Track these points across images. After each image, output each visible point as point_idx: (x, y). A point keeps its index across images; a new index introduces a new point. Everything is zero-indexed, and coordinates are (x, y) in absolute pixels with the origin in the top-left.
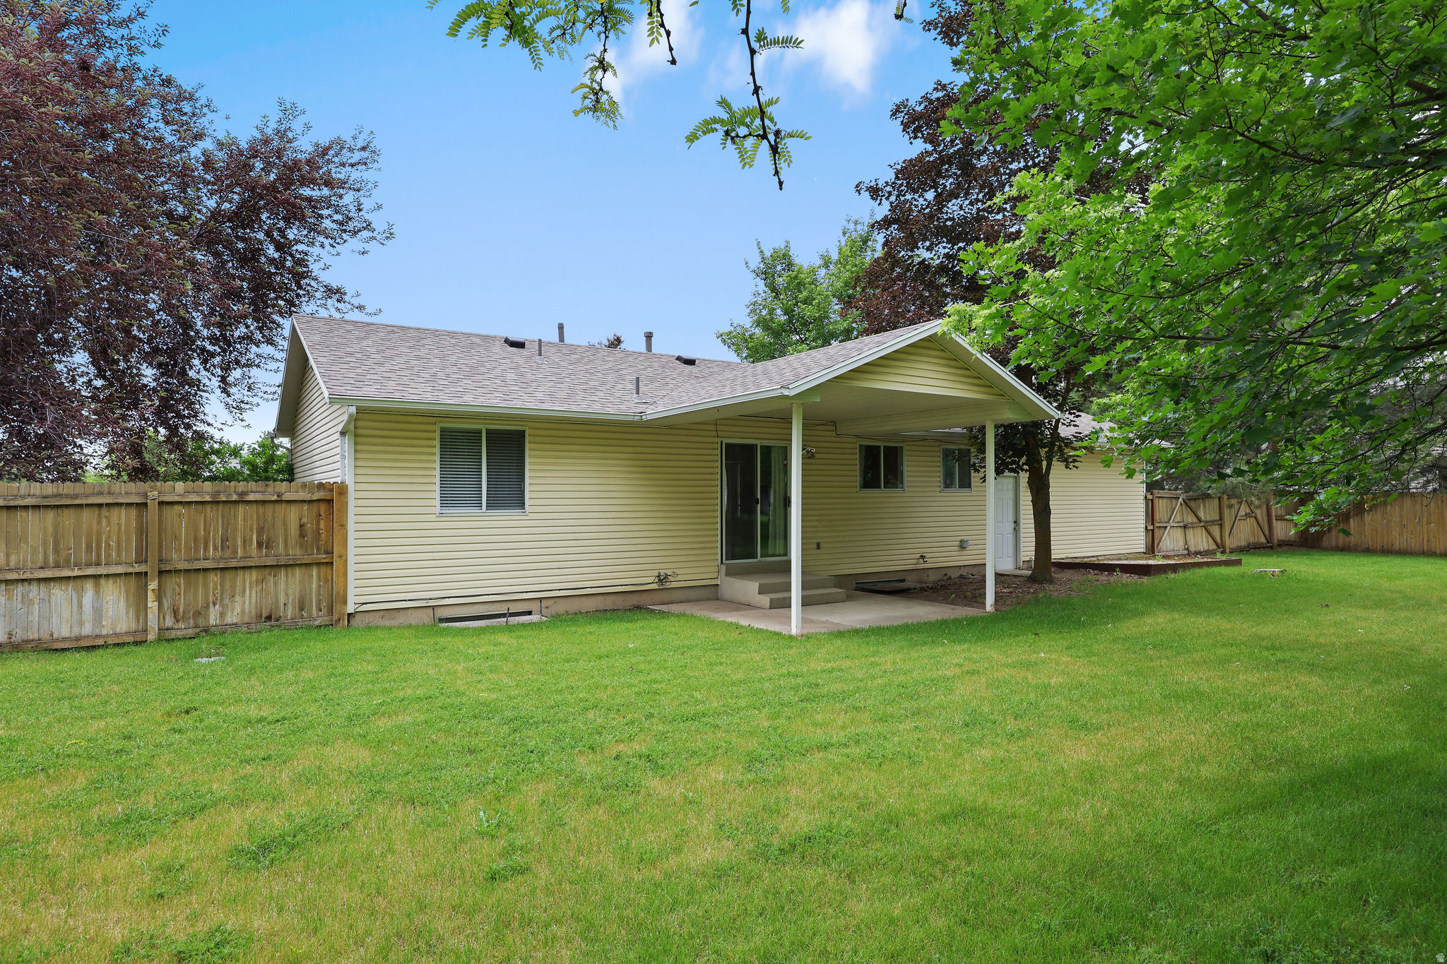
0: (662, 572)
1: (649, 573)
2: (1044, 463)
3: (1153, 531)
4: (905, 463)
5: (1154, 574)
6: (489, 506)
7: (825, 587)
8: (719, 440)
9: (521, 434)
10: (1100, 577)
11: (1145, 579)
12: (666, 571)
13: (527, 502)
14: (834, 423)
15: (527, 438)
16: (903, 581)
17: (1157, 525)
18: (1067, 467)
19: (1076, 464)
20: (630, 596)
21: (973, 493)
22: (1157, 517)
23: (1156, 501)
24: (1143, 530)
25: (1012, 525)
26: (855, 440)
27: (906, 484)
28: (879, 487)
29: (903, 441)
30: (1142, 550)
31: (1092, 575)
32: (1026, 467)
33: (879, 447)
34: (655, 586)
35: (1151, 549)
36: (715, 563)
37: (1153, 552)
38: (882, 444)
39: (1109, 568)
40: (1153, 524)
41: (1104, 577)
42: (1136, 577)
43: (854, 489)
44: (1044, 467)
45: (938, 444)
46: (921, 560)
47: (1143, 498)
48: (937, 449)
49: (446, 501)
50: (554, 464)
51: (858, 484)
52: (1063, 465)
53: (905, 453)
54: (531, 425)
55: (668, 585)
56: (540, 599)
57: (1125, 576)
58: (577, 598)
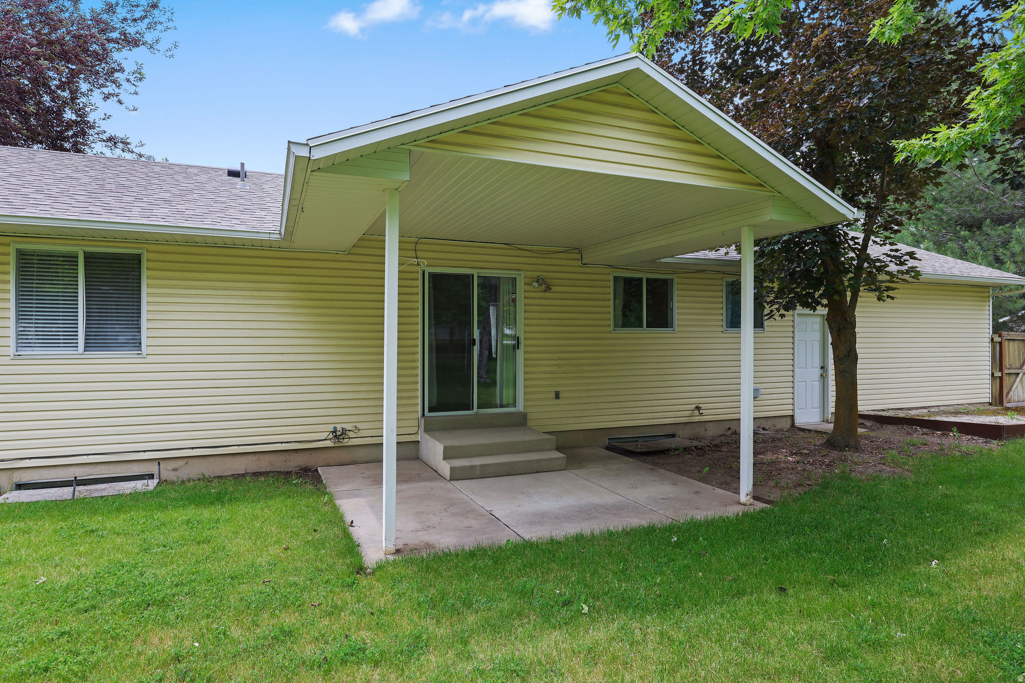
0: (339, 427)
1: (321, 428)
2: (849, 294)
3: (1001, 378)
4: (675, 298)
5: (1007, 438)
6: (88, 346)
7: (544, 450)
8: (419, 269)
9: (137, 259)
10: (929, 439)
11: (994, 444)
12: (344, 426)
13: (144, 342)
14: (580, 251)
15: (144, 264)
16: (673, 436)
17: (1006, 371)
18: (879, 299)
19: (891, 293)
20: (294, 455)
21: (766, 334)
22: (1006, 362)
23: (1005, 344)
24: (989, 377)
25: (818, 371)
26: (608, 271)
27: (676, 323)
28: (641, 326)
29: (674, 273)
30: (987, 400)
31: (918, 436)
32: (825, 302)
33: (640, 280)
34: (329, 444)
35: (999, 400)
36: (415, 416)
37: (1001, 403)
38: (644, 276)
39: (944, 427)
40: (1001, 370)
41: (935, 438)
42: (981, 440)
43: (608, 329)
44: (849, 299)
45: (720, 276)
46: (696, 412)
47: (988, 340)
48: (720, 282)
49: (22, 340)
50: (183, 296)
51: (612, 322)
52: (873, 296)
53: (675, 286)
54: (150, 247)
55: (346, 443)
56: (159, 461)
57: (965, 438)
58: (219, 459)
